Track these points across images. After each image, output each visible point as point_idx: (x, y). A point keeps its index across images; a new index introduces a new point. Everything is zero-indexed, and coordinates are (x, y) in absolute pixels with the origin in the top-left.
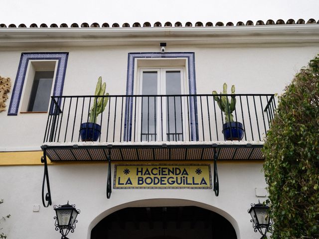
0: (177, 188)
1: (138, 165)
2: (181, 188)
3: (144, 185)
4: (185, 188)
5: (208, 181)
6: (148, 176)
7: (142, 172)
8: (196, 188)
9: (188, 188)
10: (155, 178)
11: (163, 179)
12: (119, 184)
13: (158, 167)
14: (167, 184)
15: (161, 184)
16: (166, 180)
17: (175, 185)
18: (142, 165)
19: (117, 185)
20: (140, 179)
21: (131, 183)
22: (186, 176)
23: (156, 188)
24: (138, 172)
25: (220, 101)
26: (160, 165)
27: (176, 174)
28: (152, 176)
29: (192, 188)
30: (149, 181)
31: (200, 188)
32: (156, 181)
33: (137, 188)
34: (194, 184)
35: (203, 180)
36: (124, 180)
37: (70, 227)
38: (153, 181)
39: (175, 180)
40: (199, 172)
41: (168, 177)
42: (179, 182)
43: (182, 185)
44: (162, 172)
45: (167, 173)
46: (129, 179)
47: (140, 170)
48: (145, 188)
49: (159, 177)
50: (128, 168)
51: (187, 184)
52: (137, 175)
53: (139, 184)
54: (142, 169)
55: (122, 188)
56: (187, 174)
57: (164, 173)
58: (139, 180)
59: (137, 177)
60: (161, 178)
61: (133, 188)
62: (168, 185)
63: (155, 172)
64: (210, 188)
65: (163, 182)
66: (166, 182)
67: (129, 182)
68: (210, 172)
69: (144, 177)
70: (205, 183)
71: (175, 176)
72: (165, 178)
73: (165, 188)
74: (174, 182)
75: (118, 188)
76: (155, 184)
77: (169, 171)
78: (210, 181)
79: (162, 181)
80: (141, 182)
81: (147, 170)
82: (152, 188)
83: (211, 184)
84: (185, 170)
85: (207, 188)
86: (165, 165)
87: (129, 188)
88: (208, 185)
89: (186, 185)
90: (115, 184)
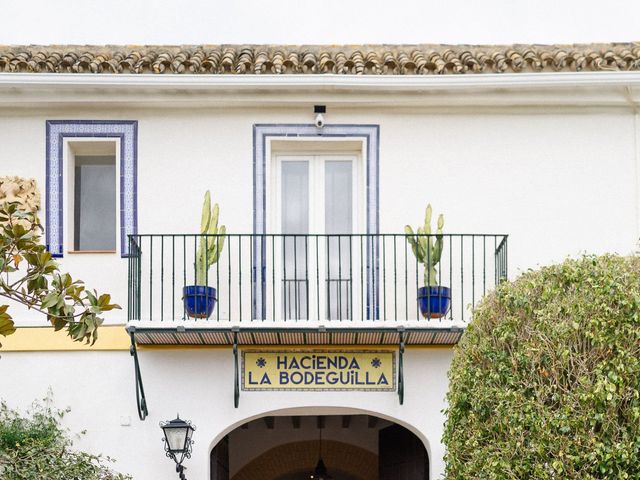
0: (341, 389)
1: (279, 352)
2: (347, 389)
3: (290, 384)
4: (353, 389)
5: (389, 380)
6: (296, 370)
7: (285, 363)
8: (371, 390)
9: (359, 389)
10: (306, 373)
11: (319, 376)
12: (250, 383)
13: (311, 355)
14: (326, 383)
15: (317, 383)
16: (324, 376)
17: (339, 384)
18: (285, 352)
19: (247, 385)
20: (284, 375)
21: (269, 382)
22: (355, 370)
23: (309, 389)
24: (279, 363)
25: (416, 245)
26: (315, 351)
27: (340, 368)
28: (302, 371)
29: (365, 390)
30: (297, 378)
31: (377, 390)
32: (309, 378)
33: (279, 389)
34: (368, 383)
35: (383, 376)
36: (257, 377)
37: (185, 451)
38: (303, 378)
39: (338, 376)
40: (376, 363)
41: (327, 371)
42: (345, 380)
43: (349, 385)
44: (318, 363)
45: (325, 364)
46: (266, 376)
47: (282, 360)
48: (291, 389)
49: (313, 372)
50: (263, 356)
51: (357, 383)
52: (279, 368)
53: (281, 383)
54: (286, 358)
55: (255, 390)
56: (357, 367)
57: (321, 365)
58: (281, 377)
59: (278, 372)
60: (317, 373)
61: (273, 389)
62: (327, 385)
63: (307, 363)
64: (393, 390)
65: (319, 381)
66: (324, 380)
67: (266, 379)
68: (394, 363)
69: (290, 372)
70: (386, 382)
71: (338, 371)
72: (323, 373)
73: (323, 389)
74: (336, 380)
75: (249, 390)
76: (306, 383)
77: (329, 361)
78: (394, 378)
79: (317, 378)
80: (284, 380)
81: (294, 360)
82: (303, 389)
83: (394, 384)
84: (354, 361)
85: (388, 390)
86: (323, 352)
87: (267, 389)
88: (390, 385)
89: (355, 386)
90: (243, 384)
